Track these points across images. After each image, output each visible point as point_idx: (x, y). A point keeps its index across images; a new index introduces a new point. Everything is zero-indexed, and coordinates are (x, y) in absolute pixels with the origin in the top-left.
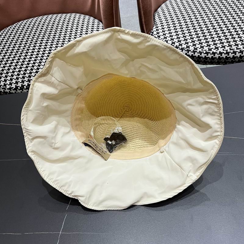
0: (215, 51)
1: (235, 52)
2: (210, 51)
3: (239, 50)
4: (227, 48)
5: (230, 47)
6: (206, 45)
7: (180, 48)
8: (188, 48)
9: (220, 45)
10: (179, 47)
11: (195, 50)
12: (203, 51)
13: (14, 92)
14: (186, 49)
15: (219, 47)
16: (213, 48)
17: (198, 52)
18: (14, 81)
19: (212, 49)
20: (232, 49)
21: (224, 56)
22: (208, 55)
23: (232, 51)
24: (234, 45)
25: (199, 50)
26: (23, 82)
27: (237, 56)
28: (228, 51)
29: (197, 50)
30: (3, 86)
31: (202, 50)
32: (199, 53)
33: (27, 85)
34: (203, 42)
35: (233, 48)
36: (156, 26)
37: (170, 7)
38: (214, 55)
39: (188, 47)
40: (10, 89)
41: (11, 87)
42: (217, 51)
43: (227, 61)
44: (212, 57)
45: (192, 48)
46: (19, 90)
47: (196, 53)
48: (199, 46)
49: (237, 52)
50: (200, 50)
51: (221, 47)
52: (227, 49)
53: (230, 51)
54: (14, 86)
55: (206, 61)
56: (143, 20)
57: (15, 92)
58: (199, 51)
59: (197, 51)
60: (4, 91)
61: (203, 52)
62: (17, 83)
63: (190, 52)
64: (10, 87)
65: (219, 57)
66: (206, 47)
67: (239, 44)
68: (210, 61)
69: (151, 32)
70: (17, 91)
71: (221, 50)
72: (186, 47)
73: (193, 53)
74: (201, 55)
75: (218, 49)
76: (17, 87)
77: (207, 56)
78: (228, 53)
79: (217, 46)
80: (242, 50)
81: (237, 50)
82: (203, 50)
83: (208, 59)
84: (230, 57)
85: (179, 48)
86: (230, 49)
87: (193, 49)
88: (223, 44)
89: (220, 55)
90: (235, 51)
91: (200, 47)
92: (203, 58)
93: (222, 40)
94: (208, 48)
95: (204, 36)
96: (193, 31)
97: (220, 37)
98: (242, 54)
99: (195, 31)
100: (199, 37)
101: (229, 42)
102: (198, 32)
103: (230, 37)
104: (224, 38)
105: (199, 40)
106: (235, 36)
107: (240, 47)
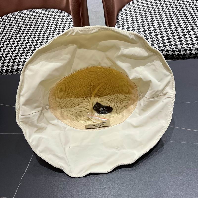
0: (163, 48)
1: (179, 51)
3: (183, 49)
5: (176, 46)
9: (168, 43)
15: (167, 45)
16: (161, 46)
19: (161, 47)
21: (170, 53)
23: (177, 49)
24: (180, 44)
27: (181, 54)
28: (174, 49)
34: (154, 40)
35: (179, 47)
36: (118, 24)
37: (132, 7)
38: (162, 52)
42: (165, 48)
43: (173, 57)
48: (151, 44)
65: (166, 53)
66: (156, 44)
67: (184, 44)
71: (168, 48)
78: (174, 51)
79: (165, 45)
82: (154, 47)
86: (176, 48)
88: (171, 43)
89: (167, 52)
90: (180, 49)
93: (170, 40)
94: (158, 46)
95: (156, 35)
96: (148, 30)
97: (169, 36)
98: (186, 52)
99: (149, 30)
100: (152, 36)
101: (176, 42)
102: (152, 31)
103: (177, 37)
104: (172, 38)
105: (151, 38)
106: (181, 36)
107: (184, 47)
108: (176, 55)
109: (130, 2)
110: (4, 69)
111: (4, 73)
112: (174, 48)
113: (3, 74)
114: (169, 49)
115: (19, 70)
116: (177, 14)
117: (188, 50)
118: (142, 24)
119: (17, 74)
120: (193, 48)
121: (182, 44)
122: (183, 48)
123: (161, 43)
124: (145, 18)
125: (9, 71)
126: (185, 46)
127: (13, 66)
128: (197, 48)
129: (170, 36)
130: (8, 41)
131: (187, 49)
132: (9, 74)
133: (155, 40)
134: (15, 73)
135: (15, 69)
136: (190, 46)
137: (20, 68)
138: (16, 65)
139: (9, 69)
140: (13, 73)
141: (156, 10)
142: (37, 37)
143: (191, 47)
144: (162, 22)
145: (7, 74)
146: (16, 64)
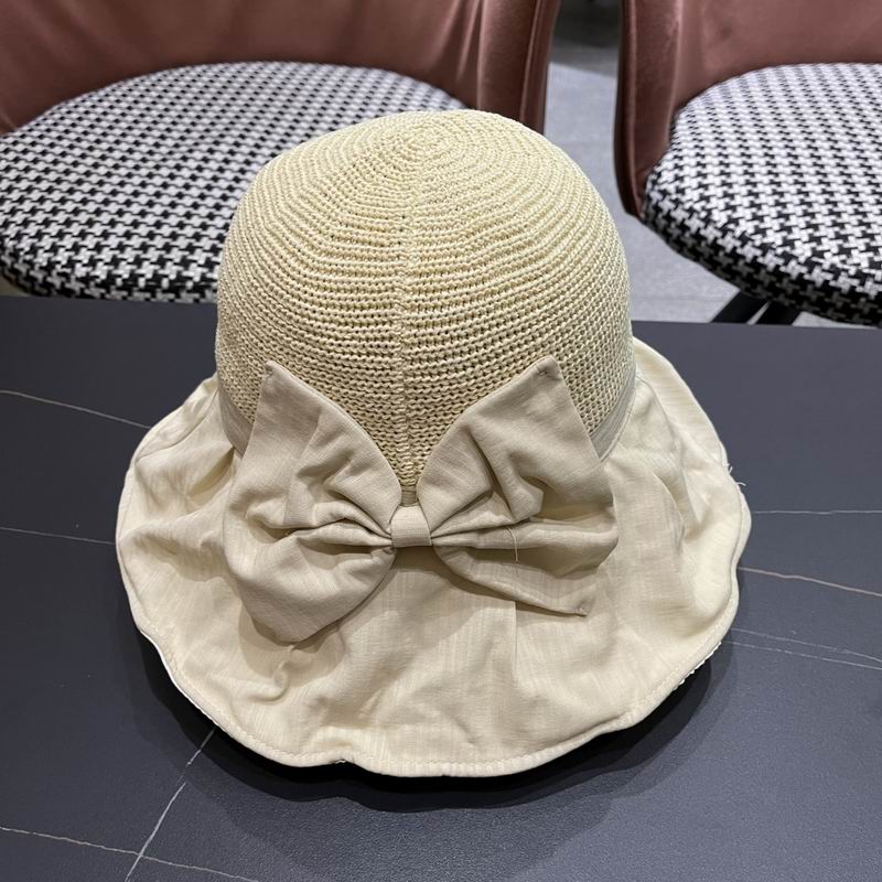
2: (873, 272)
6: (861, 244)
7: (758, 243)
8: (788, 249)
10: (753, 237)
11: (815, 259)
12: (846, 267)
13: (96, 292)
14: (780, 251)
17: (826, 266)
18: (106, 255)
22: (862, 284)
25: (830, 260)
26: (138, 262)
29: (821, 261)
30: (63, 267)
31: (844, 262)
32: (829, 271)
33: (149, 276)
34: (852, 235)
36: (675, 153)
39: (788, 243)
40: (86, 280)
41: (93, 274)
45: (803, 251)
46: (119, 289)
47: (817, 271)
48: (833, 246)
50: (836, 260)
54: (101, 272)
55: (853, 306)
56: (632, 121)
57: (102, 296)
58: (833, 266)
59: (820, 264)
60: (63, 284)
61: (847, 271)
62: (115, 262)
63: (793, 263)
64: (88, 273)
66: (861, 252)
68: (866, 310)
69: (653, 172)
70: (108, 292)
72: (779, 242)
73: (804, 270)
74: (836, 279)
76: (111, 278)
77: (859, 289)
82: (850, 261)
85: (753, 240)
87: (809, 254)
91: (835, 250)
92: (842, 295)
94: (870, 258)
95: (857, 213)
96: (818, 189)
99: (825, 192)
100: (838, 214)
102: (838, 197)
105: (836, 224)
110: (143, 275)
111: (141, 290)
113: (136, 294)
115: (208, 287)
119: (197, 301)
124: (804, 145)
125: (165, 283)
127: (185, 263)
132: (160, 296)
133: (857, 231)
134: (187, 298)
135: (190, 278)
138: (202, 262)
139: (166, 276)
140: (178, 297)
145: (154, 296)
146: (200, 256)
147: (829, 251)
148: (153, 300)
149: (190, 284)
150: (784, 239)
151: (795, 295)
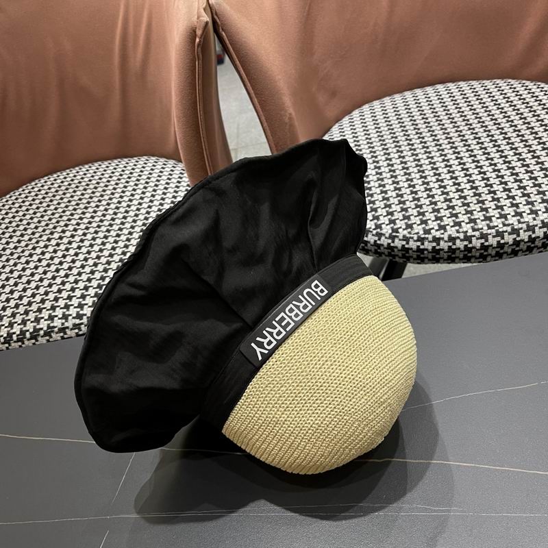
0: (438, 234)
1: (484, 236)
2: (427, 236)
3: (493, 231)
4: (467, 227)
5: (472, 224)
6: (417, 220)
8: (379, 230)
9: (450, 219)
11: (394, 234)
14: (374, 232)
15: (448, 225)
16: (433, 229)
17: (401, 237)
19: (432, 231)
20: (478, 230)
21: (460, 244)
22: (423, 244)
23: (477, 234)
24: (483, 218)
25: (402, 233)
27: (490, 244)
28: (468, 234)
29: (397, 234)
31: (410, 233)
32: (403, 240)
34: (412, 215)
35: (480, 226)
38: (439, 244)
39: (379, 226)
42: (443, 234)
43: (470, 255)
44: (434, 247)
45: (387, 230)
47: (396, 240)
48: (402, 224)
49: (490, 234)
50: (406, 232)
51: (452, 224)
52: (465, 230)
53: (473, 233)
55: (422, 256)
58: (404, 236)
59: (397, 237)
61: (412, 238)
63: (383, 238)
65: (450, 247)
66: (418, 225)
67: (494, 216)
68: (430, 257)
71: (452, 231)
72: (373, 227)
73: (390, 241)
74: (408, 243)
75: (445, 230)
77: (422, 247)
78: (468, 238)
79: (442, 224)
80: (500, 230)
81: (489, 231)
82: (413, 232)
83: (426, 252)
84: (474, 248)
86: (474, 230)
87: (390, 231)
88: (457, 217)
89: (450, 244)
90: (484, 232)
91: (404, 227)
92: (414, 251)
93: (454, 209)
94: (423, 228)
95: (414, 199)
96: (392, 188)
97: (450, 200)
98: (503, 238)
99: (396, 189)
100: (404, 203)
101: (471, 212)
102: (403, 191)
103: (474, 200)
104: (459, 203)
105: (403, 210)
106: (484, 197)
107: (495, 224)
108: (477, 250)
109: (344, 119)
110: (14, 333)
111: (15, 342)
112: (467, 232)
114: (455, 235)
115: (53, 331)
116: (469, 137)
117: (506, 231)
118: (377, 173)
119: (48, 341)
120: (520, 226)
121: (489, 219)
122: (493, 227)
123: (430, 219)
124: (383, 158)
125: (28, 335)
126: (497, 222)
127: (37, 320)
128: (531, 224)
129: (454, 198)
130: (27, 253)
131: (505, 229)
132: (26, 342)
133: (415, 212)
134: (42, 340)
135: (42, 329)
136: (511, 222)
137: (55, 324)
138: (46, 317)
139: (28, 331)
140: (37, 341)
141: (412, 132)
142: (101, 235)
143: (516, 223)
144: (430, 163)
146: (45, 314)
147: (401, 228)
148: (23, 345)
149: (42, 333)
150: (376, 224)
151: (389, 255)
